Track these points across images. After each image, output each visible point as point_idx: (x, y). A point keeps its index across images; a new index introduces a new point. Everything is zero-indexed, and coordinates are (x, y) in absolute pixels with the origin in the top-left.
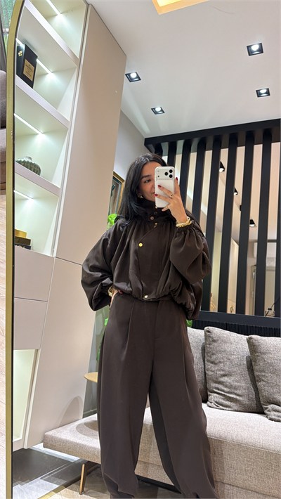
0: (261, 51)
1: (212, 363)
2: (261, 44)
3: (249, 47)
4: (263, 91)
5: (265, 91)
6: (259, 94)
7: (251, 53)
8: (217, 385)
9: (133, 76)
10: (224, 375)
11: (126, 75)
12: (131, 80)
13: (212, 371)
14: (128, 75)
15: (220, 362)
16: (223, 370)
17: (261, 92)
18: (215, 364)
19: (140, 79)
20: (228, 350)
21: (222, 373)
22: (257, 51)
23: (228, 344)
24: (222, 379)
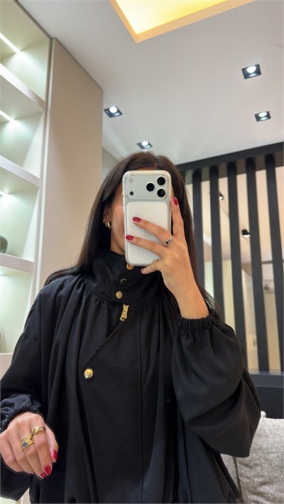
0: (258, 72)
1: (246, 465)
2: (258, 66)
3: (244, 70)
4: (263, 115)
5: (266, 114)
6: (258, 118)
7: (246, 75)
8: (255, 498)
9: (113, 110)
10: (264, 484)
11: (105, 110)
12: (111, 115)
13: (248, 478)
14: (107, 110)
15: (256, 465)
16: (262, 476)
17: (260, 115)
18: (251, 467)
19: (121, 114)
20: (265, 446)
21: (261, 480)
22: (254, 73)
23: (263, 439)
24: (261, 489)
